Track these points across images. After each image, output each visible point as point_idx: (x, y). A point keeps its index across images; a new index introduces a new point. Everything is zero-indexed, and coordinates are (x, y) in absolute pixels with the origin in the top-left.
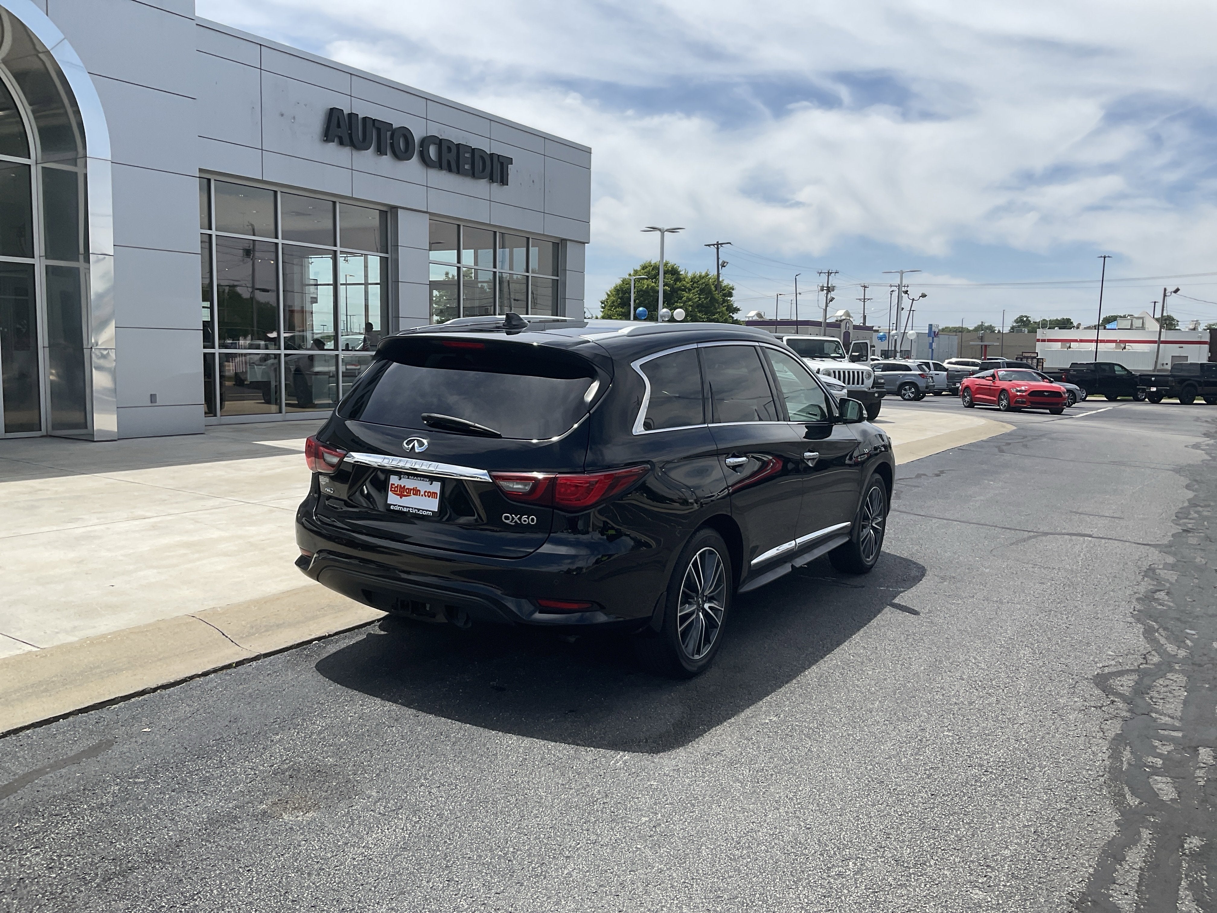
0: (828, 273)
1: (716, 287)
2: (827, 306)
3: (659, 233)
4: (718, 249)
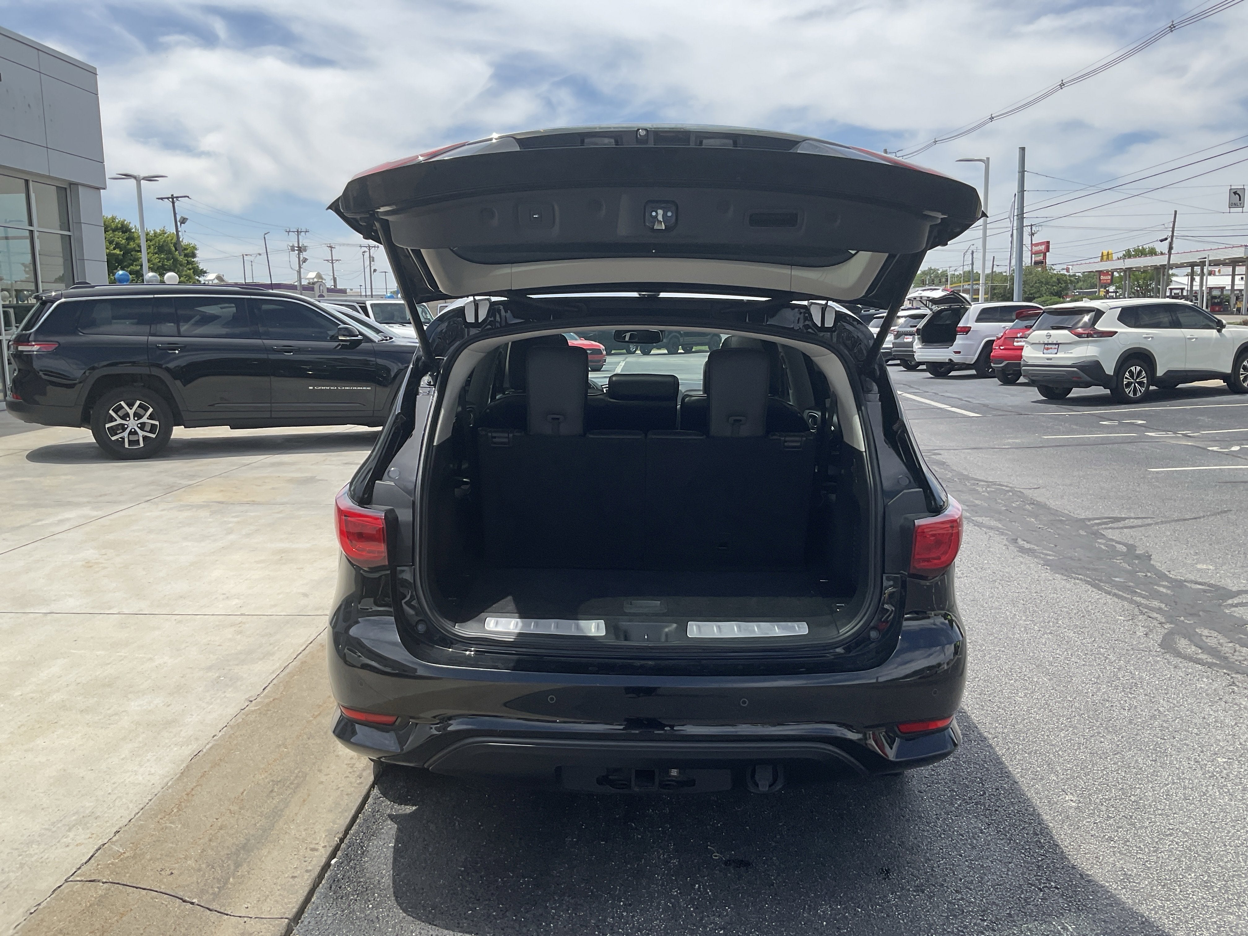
0: (298, 232)
2: (300, 267)
3: (133, 181)
4: (173, 203)
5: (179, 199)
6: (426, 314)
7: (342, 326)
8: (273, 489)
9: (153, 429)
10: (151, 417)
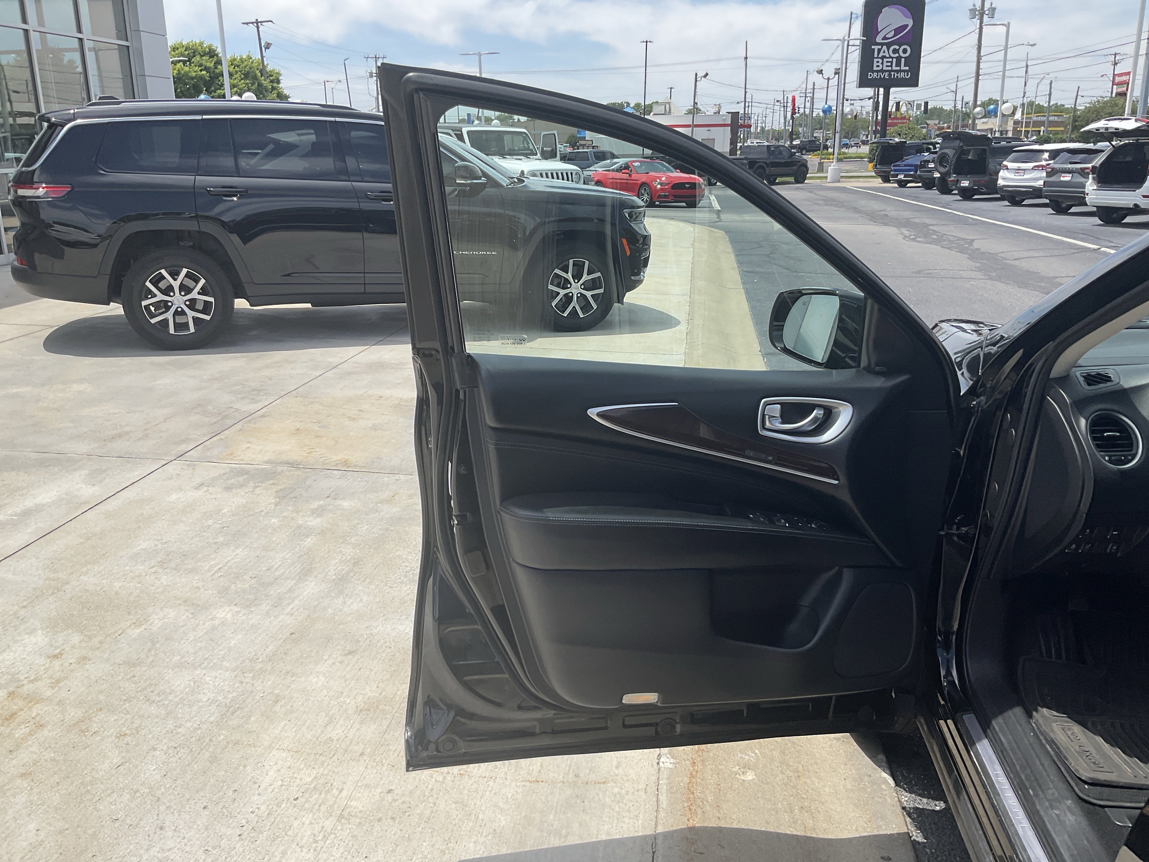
0: (375, 57)
1: (261, 72)
4: (258, 28)
5: (263, 24)
6: (528, 144)
7: (460, 163)
9: (206, 307)
10: (203, 292)
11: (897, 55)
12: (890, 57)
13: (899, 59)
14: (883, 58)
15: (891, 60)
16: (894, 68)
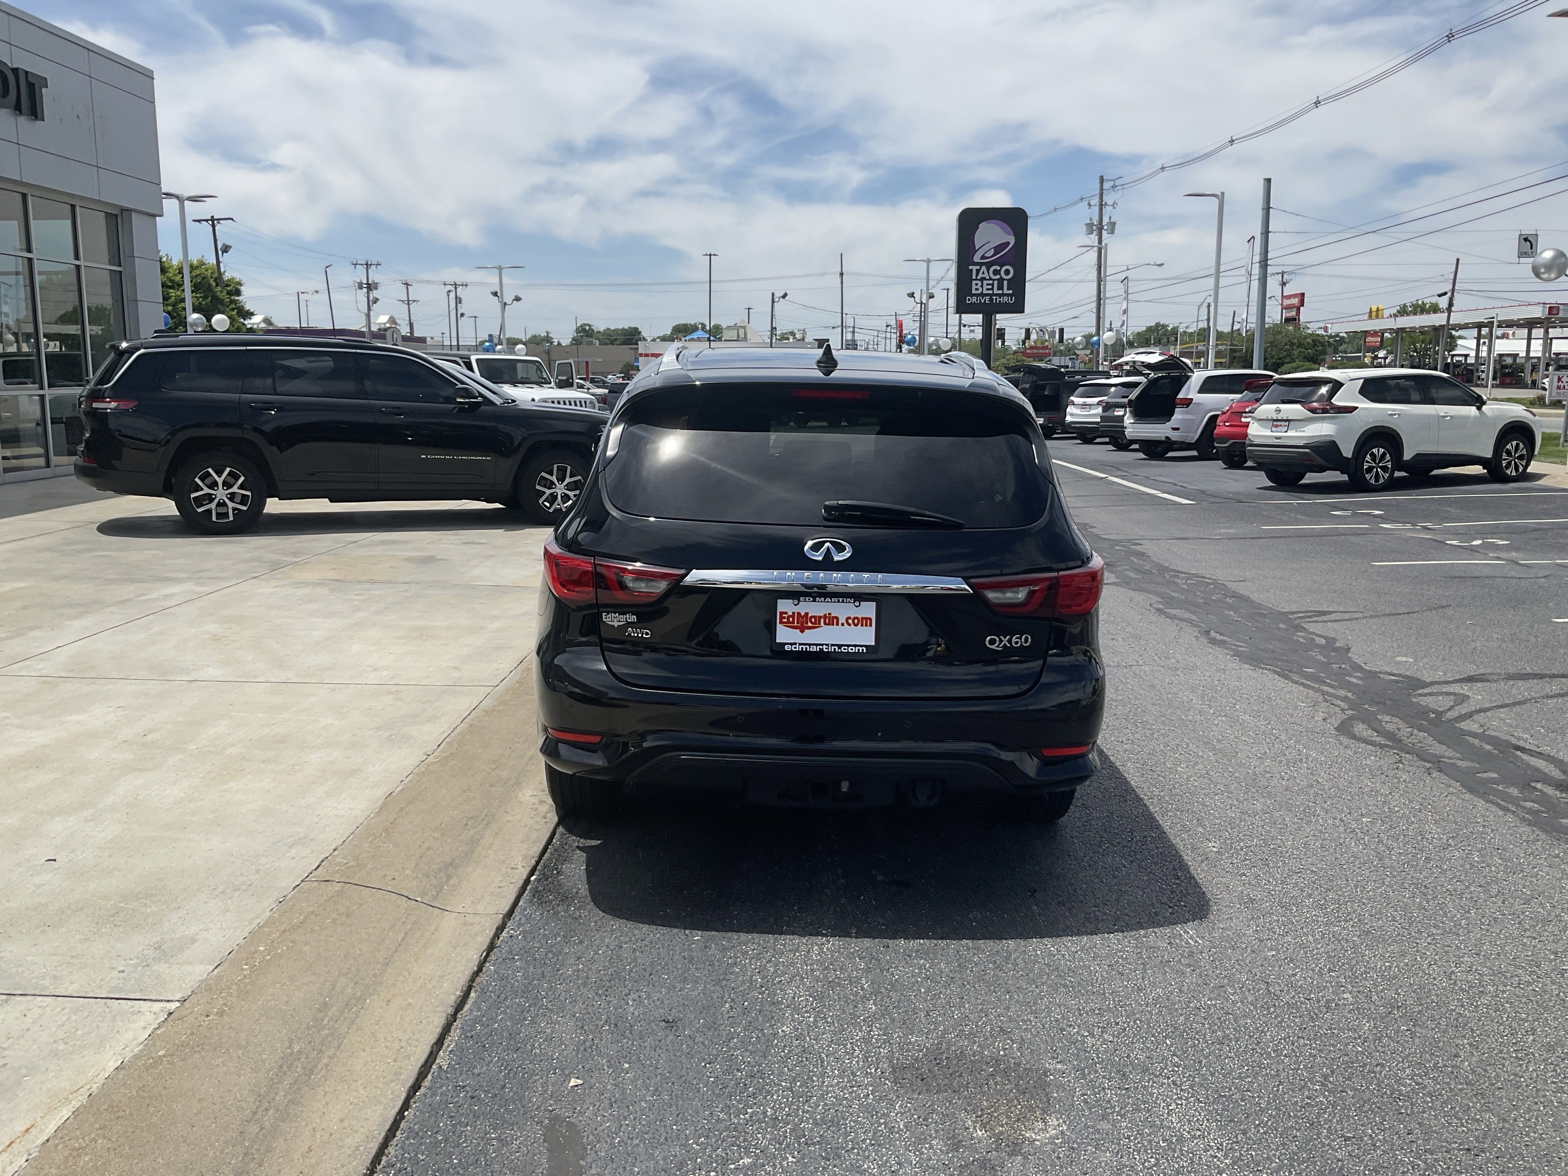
0: (367, 264)
1: (216, 280)
2: (369, 309)
3: (175, 202)
4: (213, 226)
5: (221, 221)
6: (541, 372)
7: (460, 386)
8: (391, 567)
9: (244, 500)
10: (241, 487)
11: (998, 277)
12: (990, 279)
13: (1001, 281)
14: (982, 279)
15: (991, 282)
16: (996, 292)
